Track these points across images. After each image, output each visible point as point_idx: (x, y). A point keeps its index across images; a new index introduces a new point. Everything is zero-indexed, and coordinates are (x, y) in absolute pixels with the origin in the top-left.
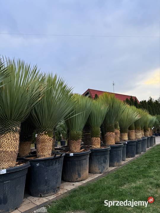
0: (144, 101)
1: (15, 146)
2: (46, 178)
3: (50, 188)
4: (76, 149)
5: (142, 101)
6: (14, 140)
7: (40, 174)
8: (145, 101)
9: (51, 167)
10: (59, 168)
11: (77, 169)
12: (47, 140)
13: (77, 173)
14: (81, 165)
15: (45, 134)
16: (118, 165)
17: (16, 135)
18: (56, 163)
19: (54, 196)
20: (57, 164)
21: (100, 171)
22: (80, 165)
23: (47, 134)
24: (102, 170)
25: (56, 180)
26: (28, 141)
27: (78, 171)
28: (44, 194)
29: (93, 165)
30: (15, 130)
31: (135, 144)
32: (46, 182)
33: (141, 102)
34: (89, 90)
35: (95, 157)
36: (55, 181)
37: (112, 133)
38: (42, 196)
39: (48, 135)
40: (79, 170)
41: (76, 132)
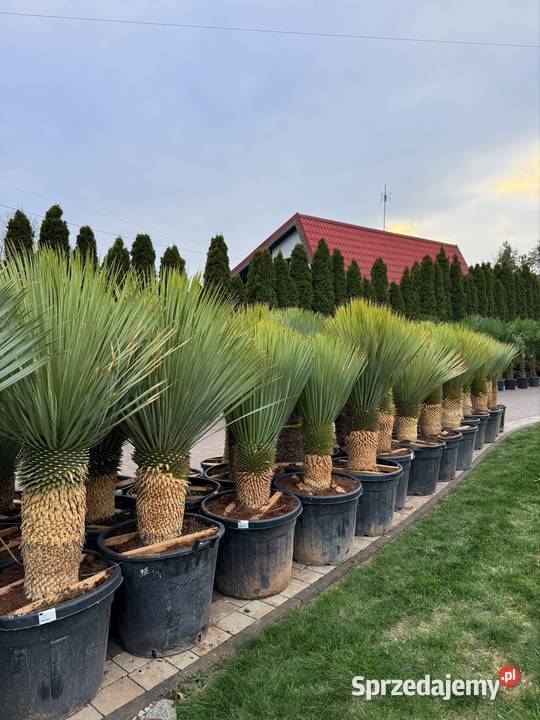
0: (483, 264)
1: (74, 526)
2: (169, 609)
3: (179, 634)
4: (255, 499)
5: (477, 265)
6: (71, 509)
7: (152, 597)
8: (486, 267)
9: (182, 576)
10: (207, 575)
11: (257, 565)
12: (169, 490)
13: (257, 576)
14: (270, 552)
15: (164, 470)
16: (382, 532)
17: (78, 494)
18: (197, 564)
19: (192, 655)
20: (201, 566)
21: (327, 559)
22: (268, 554)
23: (168, 472)
24: (333, 557)
25: (198, 611)
26: (108, 473)
27: (261, 569)
28: (163, 650)
29: (306, 541)
30: (73, 482)
31: (439, 454)
32: (170, 619)
33: (471, 267)
34: (297, 216)
35: (313, 518)
36: (195, 612)
37: (369, 433)
38: (158, 654)
39: (171, 475)
40: (264, 568)
41: (259, 449)
